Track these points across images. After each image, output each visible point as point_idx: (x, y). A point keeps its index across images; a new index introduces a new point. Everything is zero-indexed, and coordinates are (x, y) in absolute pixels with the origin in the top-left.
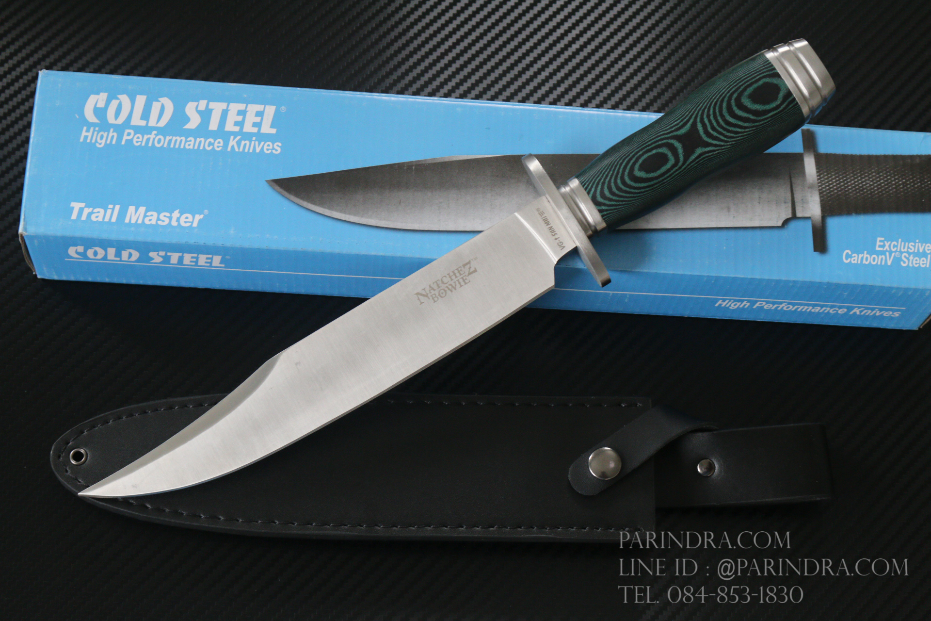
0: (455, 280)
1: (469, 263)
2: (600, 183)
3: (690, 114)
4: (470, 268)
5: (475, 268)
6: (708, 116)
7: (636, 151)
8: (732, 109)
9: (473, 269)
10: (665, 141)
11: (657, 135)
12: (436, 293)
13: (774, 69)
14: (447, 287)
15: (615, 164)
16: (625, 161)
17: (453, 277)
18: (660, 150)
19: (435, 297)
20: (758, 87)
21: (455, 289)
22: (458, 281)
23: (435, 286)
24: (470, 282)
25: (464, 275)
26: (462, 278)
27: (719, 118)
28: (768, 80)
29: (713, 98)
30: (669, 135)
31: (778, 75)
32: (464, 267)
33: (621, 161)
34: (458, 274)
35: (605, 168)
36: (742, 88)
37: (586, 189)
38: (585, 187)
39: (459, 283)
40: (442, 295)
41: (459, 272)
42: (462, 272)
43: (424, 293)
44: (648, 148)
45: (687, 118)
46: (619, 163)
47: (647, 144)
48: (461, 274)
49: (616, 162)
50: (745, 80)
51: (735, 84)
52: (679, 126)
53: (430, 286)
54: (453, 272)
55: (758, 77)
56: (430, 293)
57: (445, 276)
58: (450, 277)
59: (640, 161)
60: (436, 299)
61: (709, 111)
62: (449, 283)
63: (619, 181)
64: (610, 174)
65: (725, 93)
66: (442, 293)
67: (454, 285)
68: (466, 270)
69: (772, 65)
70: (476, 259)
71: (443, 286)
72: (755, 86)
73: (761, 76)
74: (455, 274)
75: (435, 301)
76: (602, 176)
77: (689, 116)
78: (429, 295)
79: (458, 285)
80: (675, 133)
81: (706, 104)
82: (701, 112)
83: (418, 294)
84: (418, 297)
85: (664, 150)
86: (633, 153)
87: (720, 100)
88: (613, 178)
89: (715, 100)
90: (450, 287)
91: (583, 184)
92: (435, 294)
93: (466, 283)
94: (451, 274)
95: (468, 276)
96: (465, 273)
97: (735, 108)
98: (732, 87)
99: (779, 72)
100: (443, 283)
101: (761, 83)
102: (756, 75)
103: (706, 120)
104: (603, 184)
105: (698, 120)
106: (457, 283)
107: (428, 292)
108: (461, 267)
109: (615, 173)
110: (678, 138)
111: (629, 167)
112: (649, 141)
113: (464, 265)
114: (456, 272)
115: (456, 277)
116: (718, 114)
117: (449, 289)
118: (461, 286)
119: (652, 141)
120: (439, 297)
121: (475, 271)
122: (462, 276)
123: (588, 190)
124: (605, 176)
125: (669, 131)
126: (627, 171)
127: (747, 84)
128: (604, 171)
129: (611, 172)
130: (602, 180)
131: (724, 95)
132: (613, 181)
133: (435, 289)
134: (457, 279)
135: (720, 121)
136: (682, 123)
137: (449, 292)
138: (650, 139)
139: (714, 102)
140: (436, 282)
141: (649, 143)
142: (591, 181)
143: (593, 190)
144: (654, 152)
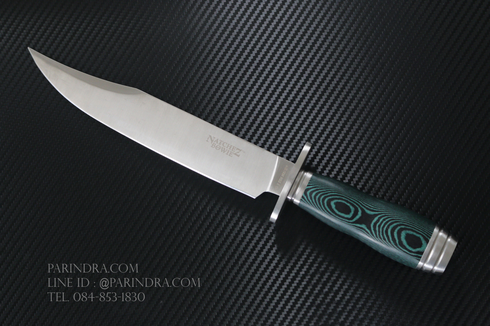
0: (228, 149)
1: (240, 150)
2: (316, 188)
3: (380, 210)
4: (238, 152)
5: (240, 155)
6: (384, 220)
7: (344, 196)
8: (395, 229)
9: (238, 154)
10: (357, 206)
11: (358, 200)
12: (217, 144)
13: (430, 238)
14: (222, 148)
15: (331, 189)
16: (335, 194)
17: (229, 148)
18: (351, 207)
19: (214, 146)
20: (415, 236)
21: (224, 152)
22: (229, 151)
23: (219, 142)
24: (232, 157)
25: (233, 152)
26: (231, 152)
27: (386, 226)
28: (422, 238)
29: (395, 216)
30: (361, 206)
31: (427, 241)
32: (236, 150)
33: (333, 191)
34: (231, 149)
35: (325, 185)
36: (409, 228)
37: (309, 183)
38: (310, 182)
39: (228, 152)
40: (217, 148)
41: (233, 148)
42: (233, 150)
43: (213, 139)
44: (348, 200)
45: (376, 210)
46: (332, 191)
47: (350, 199)
48: (232, 150)
49: (332, 189)
50: (414, 227)
51: (409, 223)
52: (370, 208)
53: (217, 140)
54: (231, 146)
55: (420, 232)
56: (215, 142)
57: (227, 144)
58: (228, 146)
59: (340, 201)
60: (213, 146)
61: (387, 218)
62: (225, 147)
63: (323, 197)
64: (324, 190)
65: (401, 221)
66: (218, 147)
67: (225, 150)
68: (236, 151)
69: (431, 236)
70: (244, 152)
71: (221, 146)
72: (415, 234)
73: (422, 233)
74: (230, 147)
75: (212, 147)
76: (321, 187)
77: (378, 210)
78: (213, 142)
79: (226, 152)
80: (365, 209)
81: (389, 214)
82: (384, 215)
83: (210, 136)
84: (209, 137)
85: (352, 209)
86: (341, 195)
87: (396, 220)
88: (323, 193)
89: (394, 218)
90: (223, 149)
91: (311, 180)
92: (215, 144)
93: (230, 155)
94: (230, 146)
95: (234, 154)
96: (234, 151)
97: (396, 231)
98: (407, 222)
99: (430, 241)
100: (223, 144)
101: (418, 235)
102: (421, 230)
103: (381, 220)
104: (317, 190)
105: (379, 216)
106: (227, 151)
107: (214, 141)
108: (236, 148)
109: (326, 192)
110: (363, 212)
111: (333, 197)
112: (353, 199)
113: (238, 149)
114: (232, 147)
115: (230, 149)
116: (388, 224)
117: (222, 149)
118: (227, 154)
119: (354, 200)
120: (215, 147)
121: (238, 156)
122: (231, 151)
123: (309, 184)
124: (321, 188)
125: (364, 205)
126: (330, 197)
127: (413, 229)
128: (323, 186)
129: (325, 190)
130: (318, 188)
131: (400, 221)
132: (321, 193)
133: (218, 143)
134: (229, 150)
135: (385, 227)
136: (372, 209)
137: (221, 150)
138: (354, 198)
139: (393, 218)
140: (221, 141)
141: (352, 199)
142: (315, 183)
143: (311, 187)
144: (348, 204)
